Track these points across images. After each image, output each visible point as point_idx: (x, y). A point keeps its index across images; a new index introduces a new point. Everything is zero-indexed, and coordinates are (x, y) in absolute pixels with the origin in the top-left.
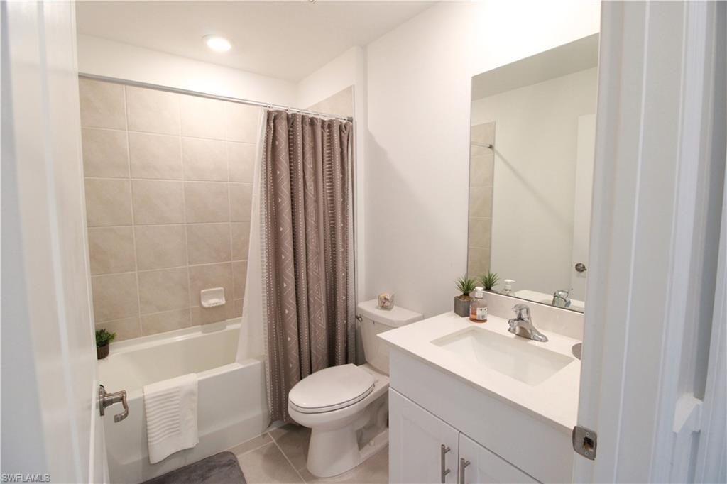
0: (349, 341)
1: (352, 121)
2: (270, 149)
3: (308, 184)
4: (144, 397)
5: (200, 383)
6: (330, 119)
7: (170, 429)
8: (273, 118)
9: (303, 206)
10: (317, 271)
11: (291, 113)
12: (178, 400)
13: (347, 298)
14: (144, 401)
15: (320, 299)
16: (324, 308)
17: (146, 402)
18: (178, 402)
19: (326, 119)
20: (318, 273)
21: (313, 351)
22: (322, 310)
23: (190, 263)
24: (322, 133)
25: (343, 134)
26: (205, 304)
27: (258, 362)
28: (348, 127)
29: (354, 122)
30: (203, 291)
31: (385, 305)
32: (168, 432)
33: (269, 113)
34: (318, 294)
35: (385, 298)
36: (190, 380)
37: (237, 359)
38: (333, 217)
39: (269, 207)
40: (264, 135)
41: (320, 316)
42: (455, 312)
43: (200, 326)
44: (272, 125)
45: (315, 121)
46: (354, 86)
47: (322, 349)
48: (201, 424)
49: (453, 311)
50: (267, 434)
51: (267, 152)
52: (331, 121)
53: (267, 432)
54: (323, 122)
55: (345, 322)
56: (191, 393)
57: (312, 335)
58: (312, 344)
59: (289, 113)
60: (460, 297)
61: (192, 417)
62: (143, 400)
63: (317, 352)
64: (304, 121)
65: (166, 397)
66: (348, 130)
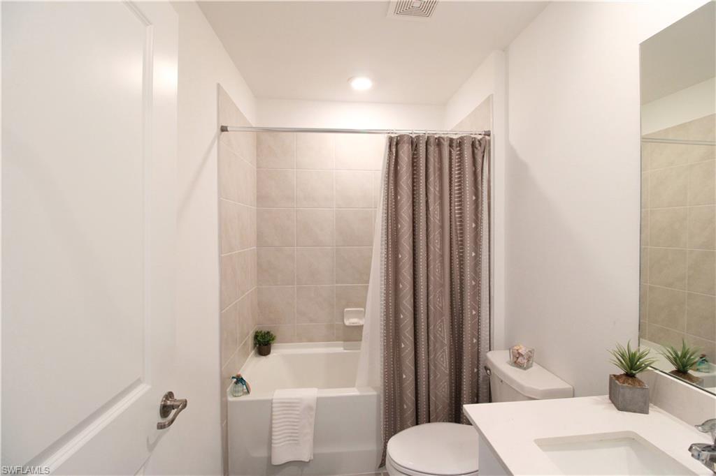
0: (480, 395)
1: (489, 135)
2: (391, 174)
3: (431, 208)
4: (272, 400)
5: (319, 400)
6: (460, 136)
7: (290, 436)
8: (395, 144)
9: (425, 232)
10: (441, 305)
11: (415, 135)
12: (298, 410)
13: (478, 341)
14: (272, 404)
15: (443, 338)
16: (446, 349)
17: (274, 405)
18: (298, 413)
19: (455, 137)
20: (442, 308)
21: (432, 398)
22: (444, 351)
23: (337, 283)
24: (450, 152)
25: (476, 151)
26: (347, 323)
27: (375, 393)
28: (483, 143)
29: (491, 135)
30: (346, 309)
31: (518, 361)
32: (288, 438)
33: (391, 139)
34: (441, 331)
35: (519, 353)
36: (310, 394)
37: (356, 384)
38: (462, 245)
39: (390, 233)
40: (386, 161)
41: (442, 357)
42: (610, 398)
43: (342, 342)
44: (394, 150)
45: (442, 140)
46: (492, 95)
47: (444, 396)
48: (317, 441)
49: (607, 396)
50: (380, 474)
51: (388, 177)
52: (462, 138)
53: (381, 472)
54: (451, 140)
55: (476, 370)
56: (309, 408)
57: (432, 378)
58: (431, 387)
59: (414, 136)
60: (617, 377)
61: (309, 431)
62: (271, 402)
63: (436, 397)
64: (429, 143)
65: (289, 405)
66: (483, 145)
